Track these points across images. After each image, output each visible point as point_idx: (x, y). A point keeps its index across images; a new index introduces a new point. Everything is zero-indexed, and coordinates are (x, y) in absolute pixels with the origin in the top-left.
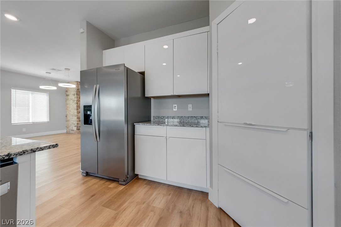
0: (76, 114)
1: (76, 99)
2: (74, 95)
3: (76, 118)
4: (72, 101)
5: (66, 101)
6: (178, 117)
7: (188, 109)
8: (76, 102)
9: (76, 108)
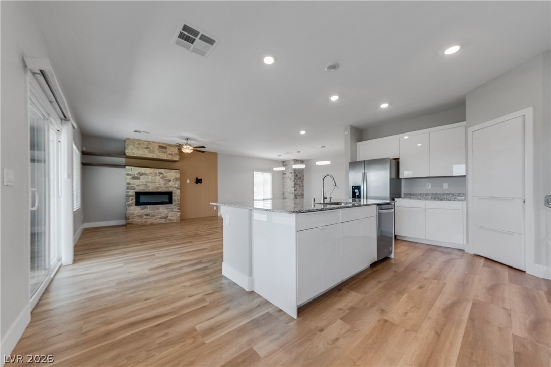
0: (293, 191)
1: (293, 177)
2: (291, 173)
3: (293, 195)
4: (289, 179)
5: (283, 179)
6: (432, 194)
7: (443, 187)
8: (293, 180)
9: (293, 185)
